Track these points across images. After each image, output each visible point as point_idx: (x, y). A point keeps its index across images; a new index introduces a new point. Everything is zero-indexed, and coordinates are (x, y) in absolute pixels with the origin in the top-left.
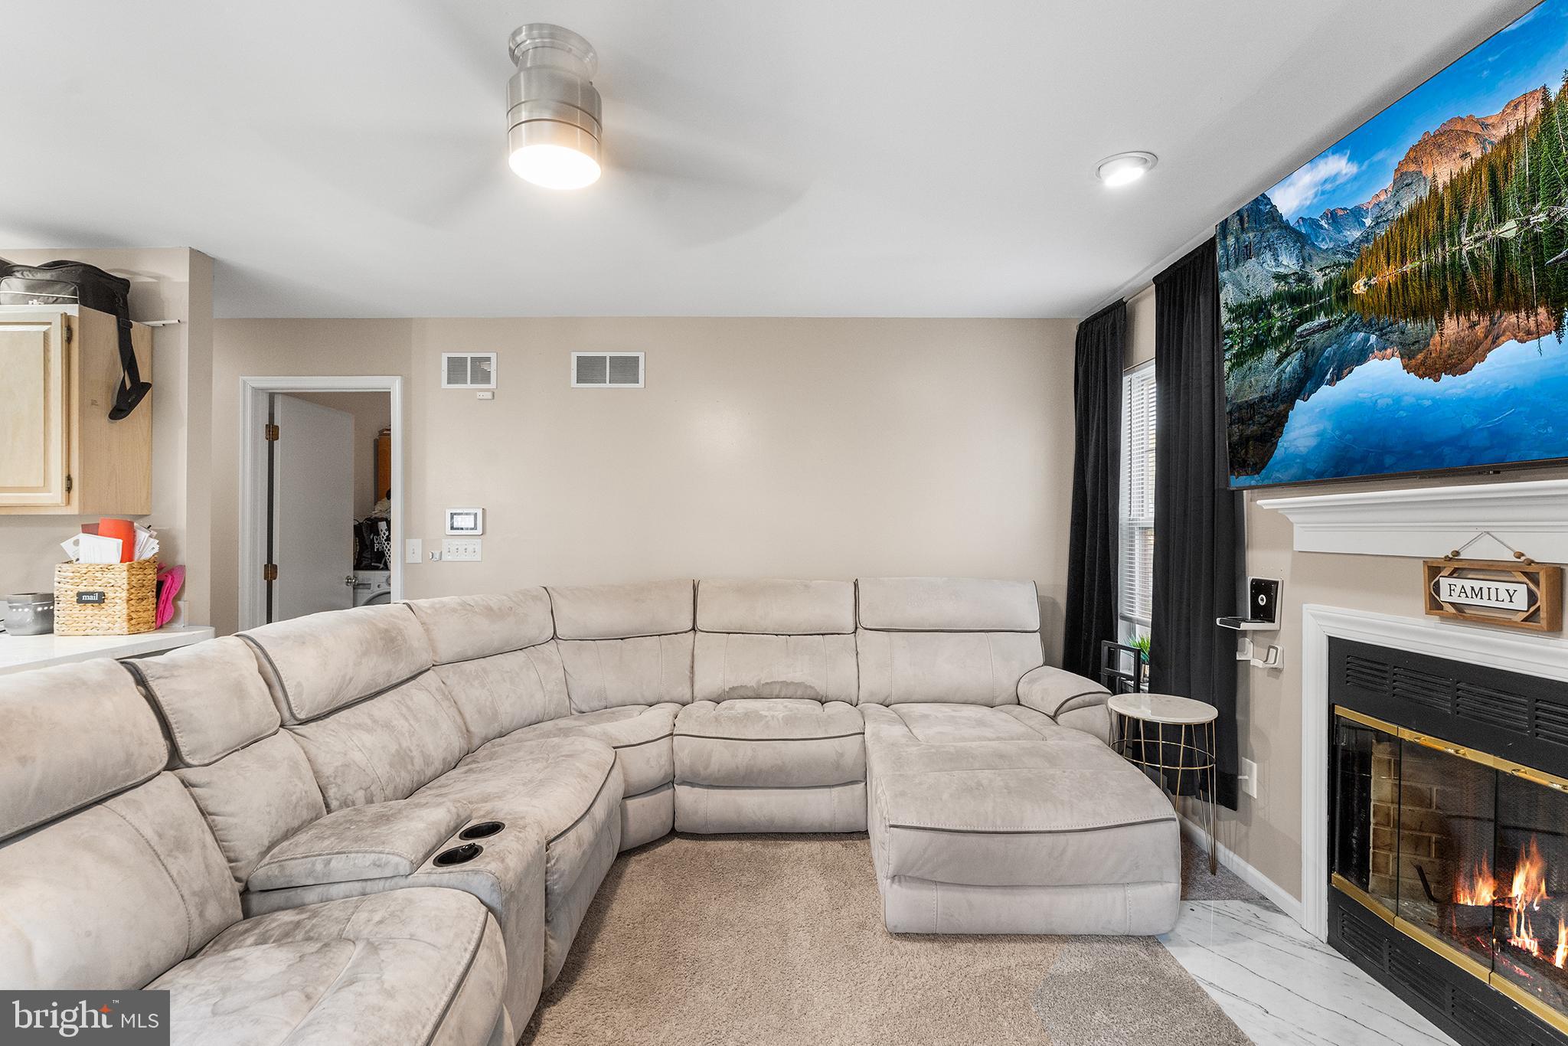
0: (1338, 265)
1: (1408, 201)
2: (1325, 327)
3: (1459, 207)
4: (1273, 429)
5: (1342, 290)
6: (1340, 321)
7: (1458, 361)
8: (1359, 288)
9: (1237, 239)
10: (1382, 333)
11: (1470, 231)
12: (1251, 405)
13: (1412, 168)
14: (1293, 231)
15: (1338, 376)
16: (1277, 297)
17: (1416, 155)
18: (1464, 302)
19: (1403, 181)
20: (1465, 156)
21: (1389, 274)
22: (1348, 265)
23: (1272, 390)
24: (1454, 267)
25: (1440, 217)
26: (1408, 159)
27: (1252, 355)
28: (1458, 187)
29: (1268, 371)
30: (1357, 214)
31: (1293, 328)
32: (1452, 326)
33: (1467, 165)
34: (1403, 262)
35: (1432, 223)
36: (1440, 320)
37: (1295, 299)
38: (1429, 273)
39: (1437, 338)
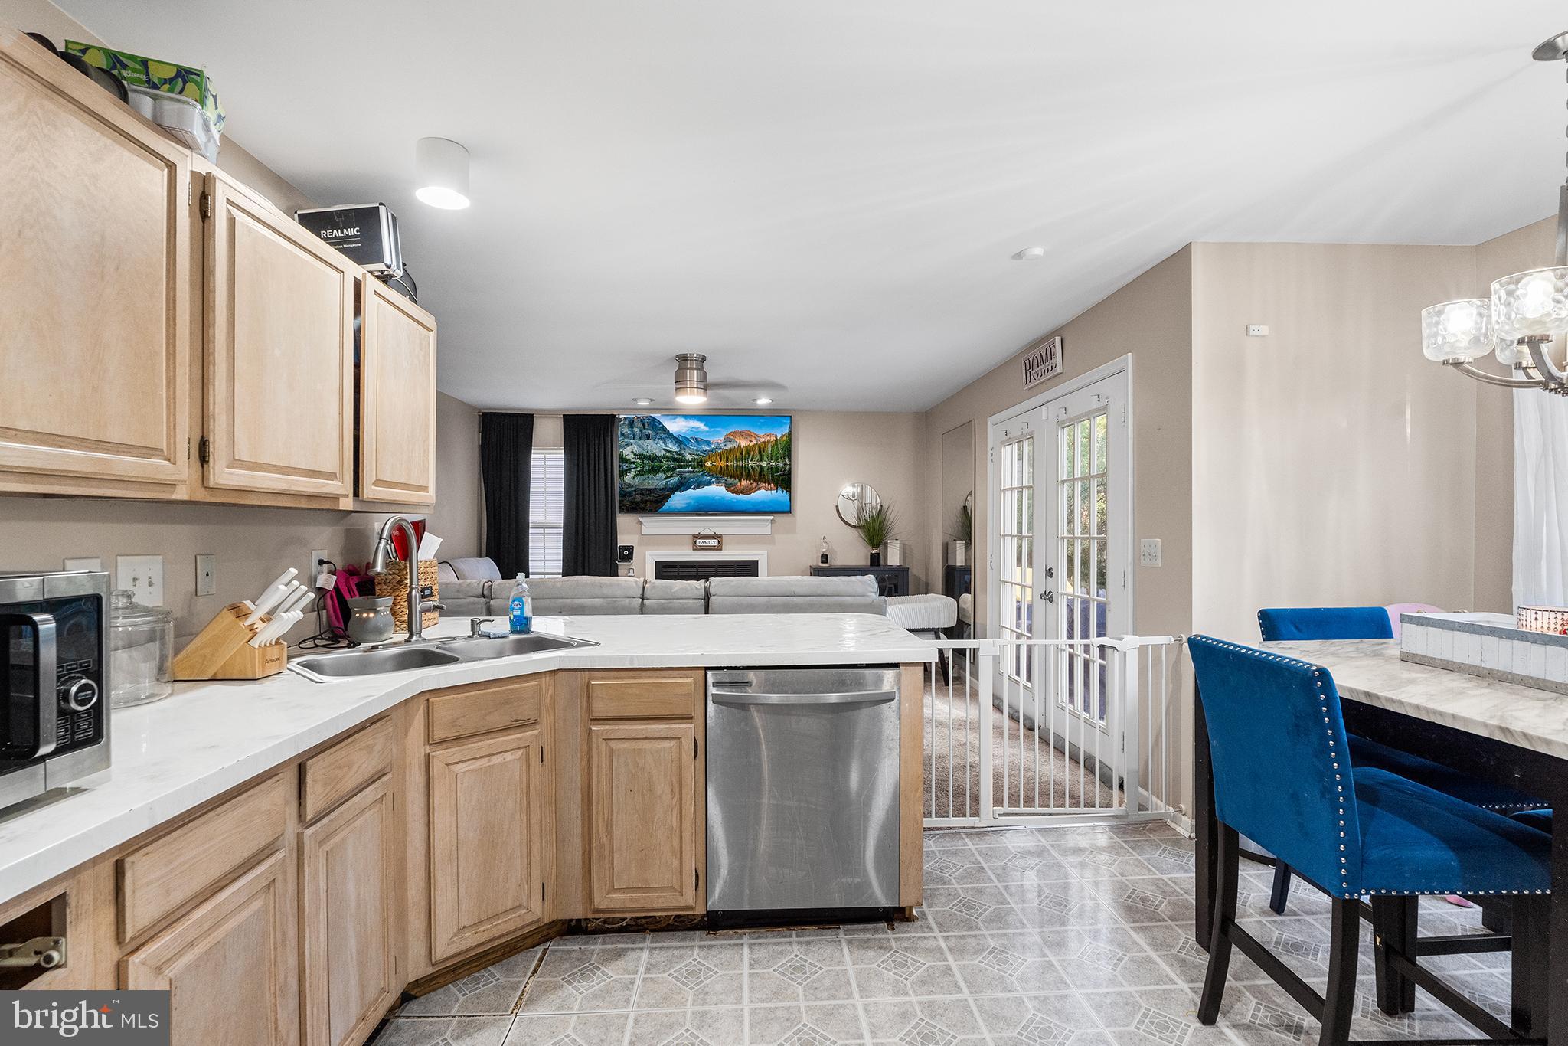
0: (699, 455)
1: (729, 446)
2: (691, 472)
3: (748, 453)
4: (662, 499)
5: (701, 464)
6: (699, 472)
7: (746, 491)
8: (708, 464)
9: (640, 431)
10: (717, 479)
11: (751, 460)
12: (650, 490)
13: (732, 437)
14: (675, 437)
15: (698, 487)
16: (664, 457)
17: (733, 434)
18: (748, 477)
19: (727, 439)
20: (751, 441)
21: (722, 463)
22: (703, 456)
23: (662, 487)
24: (746, 467)
25: (741, 454)
26: (730, 434)
27: (650, 473)
28: (748, 449)
29: (661, 480)
30: (708, 443)
31: (676, 469)
32: (744, 482)
33: (751, 444)
34: (727, 462)
35: (739, 454)
36: (740, 480)
37: (675, 460)
38: (737, 467)
39: (739, 484)
